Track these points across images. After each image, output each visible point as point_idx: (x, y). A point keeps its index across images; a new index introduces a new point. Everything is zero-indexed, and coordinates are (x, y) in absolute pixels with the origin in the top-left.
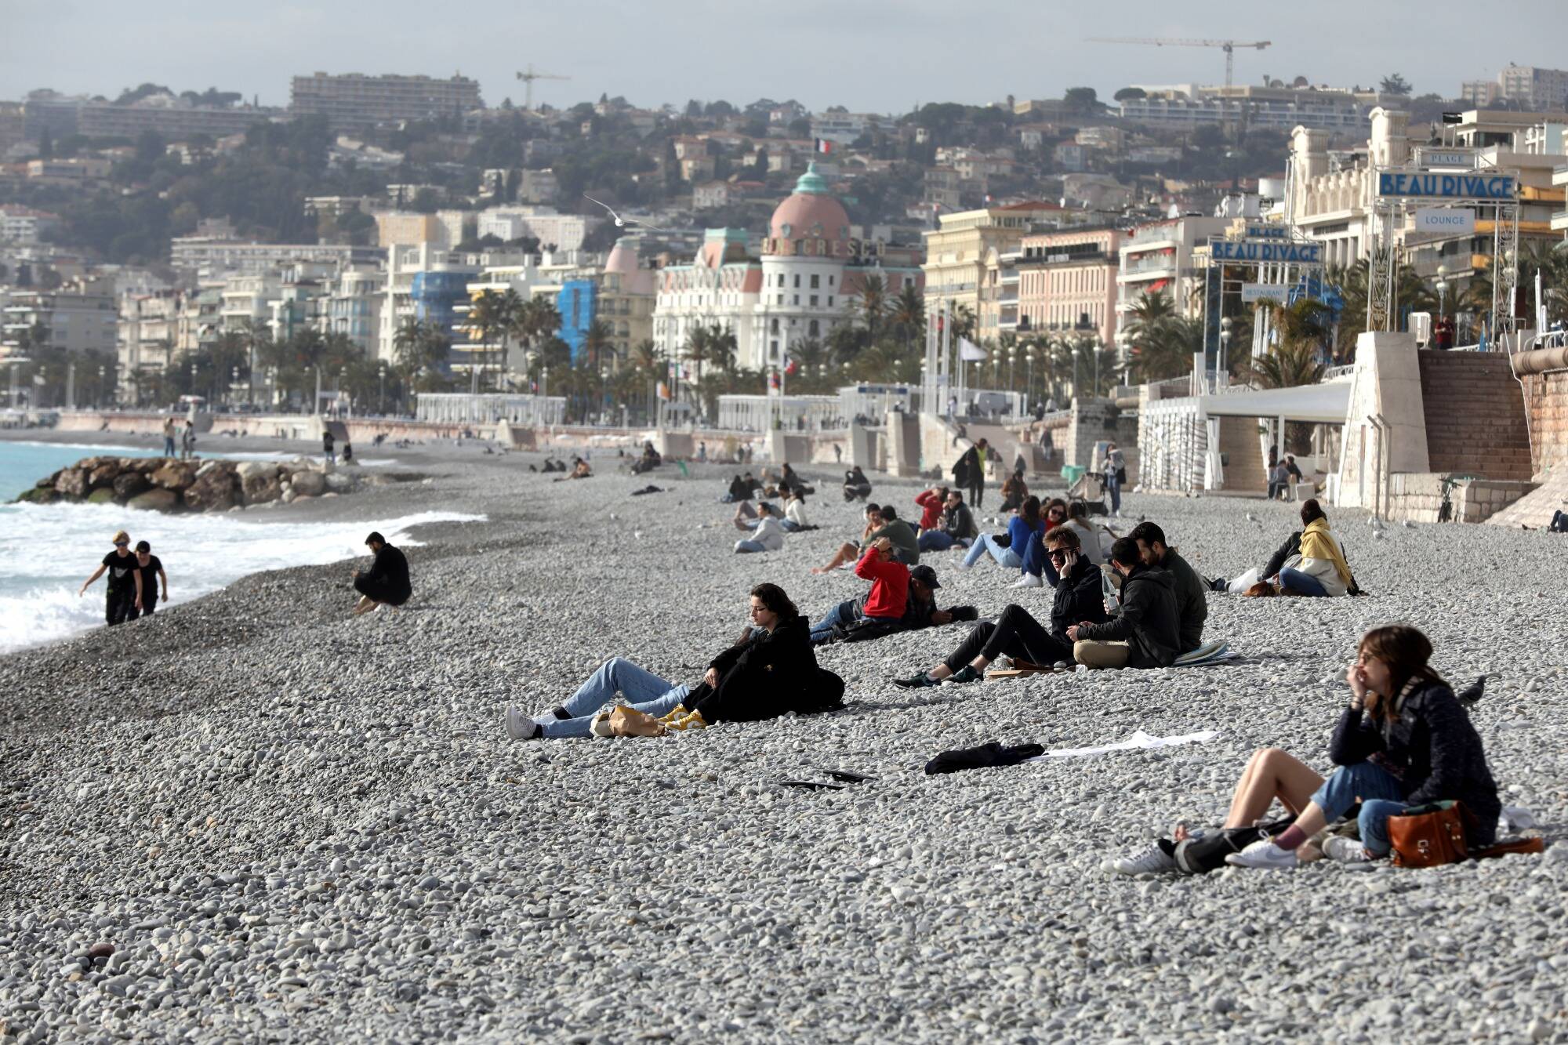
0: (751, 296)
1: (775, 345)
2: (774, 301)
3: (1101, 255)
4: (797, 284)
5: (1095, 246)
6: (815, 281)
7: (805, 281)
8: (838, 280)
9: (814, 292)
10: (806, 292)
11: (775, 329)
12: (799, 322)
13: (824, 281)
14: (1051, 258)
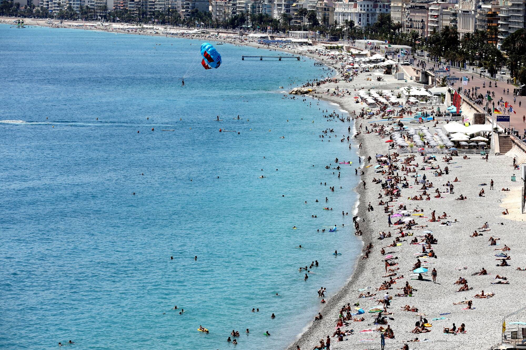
0: (355, 9)
1: (360, 19)
2: (360, 10)
3: (426, 8)
4: (364, 7)
5: (424, 7)
6: (368, 6)
7: (366, 6)
8: (372, 5)
9: (368, 8)
10: (366, 8)
11: (360, 16)
12: (365, 15)
13: (370, 6)
14: (416, 8)
